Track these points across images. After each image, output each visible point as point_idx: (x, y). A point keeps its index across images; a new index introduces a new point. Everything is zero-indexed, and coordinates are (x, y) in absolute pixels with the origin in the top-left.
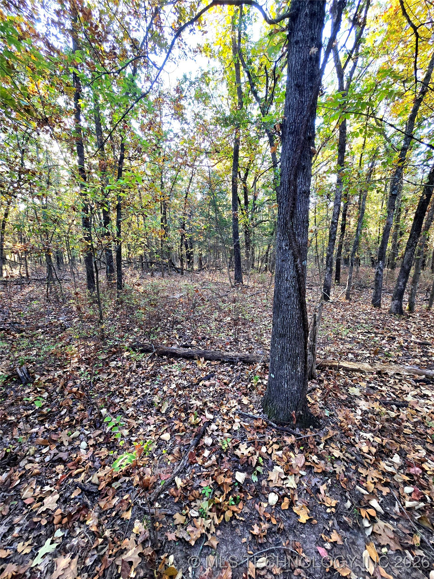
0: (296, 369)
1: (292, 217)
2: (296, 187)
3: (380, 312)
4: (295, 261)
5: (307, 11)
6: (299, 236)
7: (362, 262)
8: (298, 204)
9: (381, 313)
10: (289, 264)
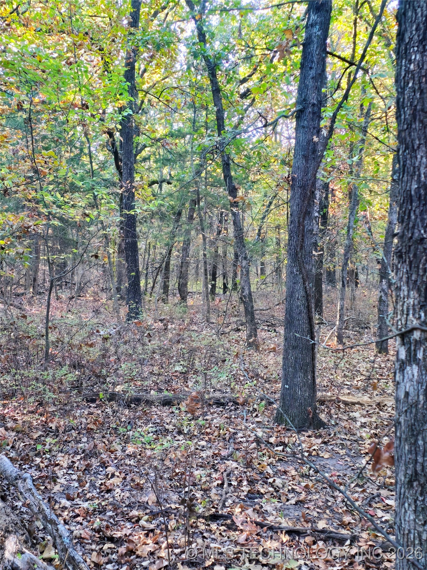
0: (307, 377)
1: (301, 249)
2: (304, 227)
3: (386, 358)
4: (304, 284)
5: (310, 110)
6: (307, 263)
7: (362, 277)
8: (306, 239)
9: (388, 360)
10: (299, 286)
